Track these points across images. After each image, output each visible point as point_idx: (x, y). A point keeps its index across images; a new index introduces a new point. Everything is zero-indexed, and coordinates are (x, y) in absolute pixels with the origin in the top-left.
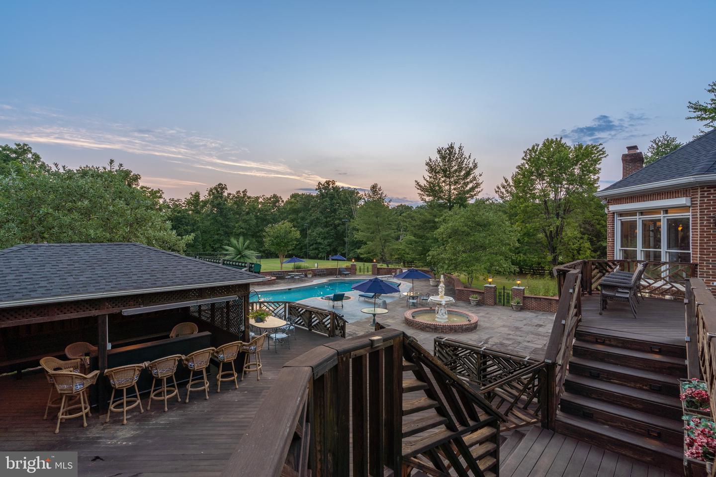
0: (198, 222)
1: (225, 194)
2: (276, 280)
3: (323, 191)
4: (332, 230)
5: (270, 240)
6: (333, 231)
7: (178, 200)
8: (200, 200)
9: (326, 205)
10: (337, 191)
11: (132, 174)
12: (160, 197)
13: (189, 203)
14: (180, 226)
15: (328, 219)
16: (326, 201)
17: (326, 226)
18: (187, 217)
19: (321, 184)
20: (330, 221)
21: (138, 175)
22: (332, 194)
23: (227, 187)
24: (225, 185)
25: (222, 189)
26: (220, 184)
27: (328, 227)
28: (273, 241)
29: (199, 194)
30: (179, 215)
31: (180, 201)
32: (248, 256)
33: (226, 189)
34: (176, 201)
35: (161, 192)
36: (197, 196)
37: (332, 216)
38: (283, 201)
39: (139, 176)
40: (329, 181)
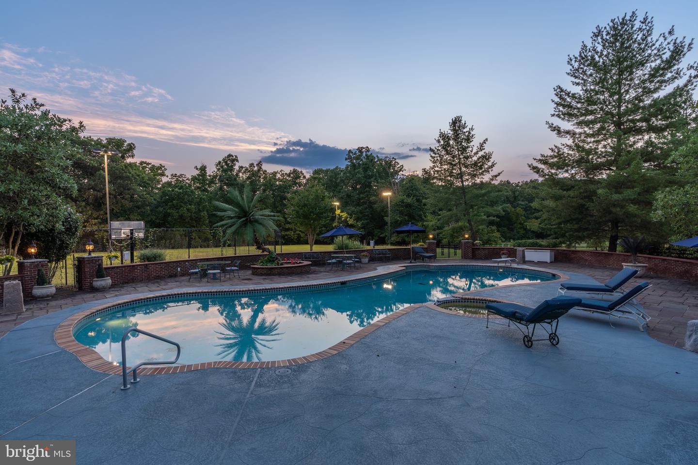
0: (204, 201)
1: (236, 167)
2: (312, 268)
3: (355, 161)
4: (366, 208)
5: (294, 210)
6: (367, 210)
7: (181, 175)
8: (208, 175)
9: (359, 178)
10: (372, 160)
11: (126, 144)
12: (163, 175)
13: (194, 179)
14: (183, 205)
15: (362, 195)
16: (358, 172)
17: (358, 205)
18: (190, 193)
19: (352, 153)
20: (363, 198)
21: (132, 143)
22: (366, 164)
23: (238, 159)
24: (236, 156)
25: (233, 161)
26: (230, 155)
27: (361, 206)
28: (298, 212)
29: (205, 167)
30: (181, 191)
31: (183, 176)
32: (260, 221)
33: (237, 161)
34: (179, 177)
35: (163, 169)
36: (203, 169)
37: (366, 191)
38: (304, 177)
39: (134, 145)
40: (362, 148)
